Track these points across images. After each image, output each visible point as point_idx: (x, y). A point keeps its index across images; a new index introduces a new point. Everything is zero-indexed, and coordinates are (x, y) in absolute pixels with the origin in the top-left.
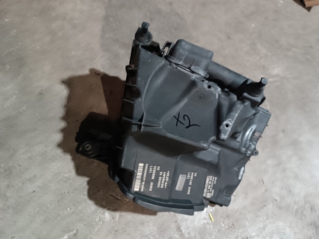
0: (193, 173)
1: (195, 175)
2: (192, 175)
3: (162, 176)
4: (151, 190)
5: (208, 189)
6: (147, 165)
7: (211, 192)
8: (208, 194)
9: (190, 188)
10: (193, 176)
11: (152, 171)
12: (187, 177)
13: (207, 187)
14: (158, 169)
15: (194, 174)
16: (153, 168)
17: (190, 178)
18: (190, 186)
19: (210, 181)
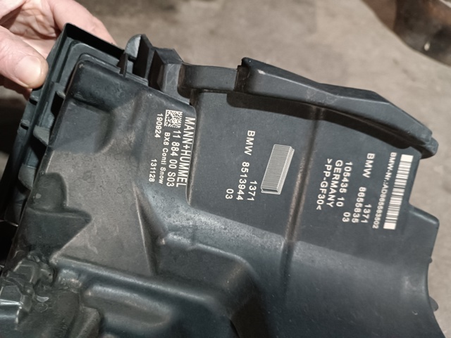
0: (240, 198)
1: (230, 191)
2: (241, 192)
3: (338, 195)
4: (371, 156)
5: (180, 140)
6: (376, 226)
7: (165, 129)
8: (176, 122)
9: (248, 151)
10: (237, 190)
11: (363, 208)
12: (258, 186)
13: (181, 147)
14: (346, 214)
15: (235, 195)
16: (361, 218)
17: (248, 185)
18: (247, 158)
19: (176, 171)
